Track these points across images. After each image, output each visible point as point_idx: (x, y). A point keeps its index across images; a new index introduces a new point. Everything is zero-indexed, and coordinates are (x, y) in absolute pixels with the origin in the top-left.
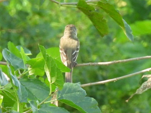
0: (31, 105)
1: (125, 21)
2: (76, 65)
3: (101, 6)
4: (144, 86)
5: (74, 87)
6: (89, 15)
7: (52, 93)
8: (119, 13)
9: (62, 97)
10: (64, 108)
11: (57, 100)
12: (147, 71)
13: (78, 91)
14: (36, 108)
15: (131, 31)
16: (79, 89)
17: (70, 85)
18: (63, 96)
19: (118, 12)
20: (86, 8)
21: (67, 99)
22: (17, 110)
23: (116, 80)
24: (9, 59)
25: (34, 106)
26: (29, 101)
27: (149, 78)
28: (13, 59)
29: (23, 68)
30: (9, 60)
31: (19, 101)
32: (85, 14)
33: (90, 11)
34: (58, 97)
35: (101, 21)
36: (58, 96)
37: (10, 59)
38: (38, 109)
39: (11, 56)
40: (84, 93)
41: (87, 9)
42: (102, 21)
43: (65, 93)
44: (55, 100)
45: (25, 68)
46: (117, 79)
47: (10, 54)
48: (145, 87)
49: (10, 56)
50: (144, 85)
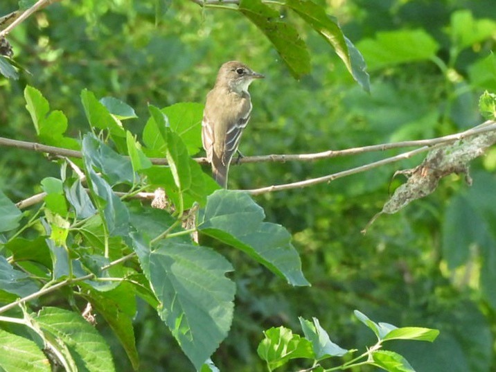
0: (135, 242)
1: (349, 41)
2: (240, 160)
3: (294, 8)
4: (400, 194)
5: (237, 200)
6: (266, 29)
7: (186, 212)
8: (337, 25)
9: (208, 223)
10: (212, 249)
11: (197, 230)
12: (405, 158)
13: (247, 209)
14: (146, 250)
15: (364, 64)
16: (249, 205)
17: (227, 195)
18: (211, 219)
19: (332, 20)
20: (261, 12)
21: (219, 229)
22: (104, 255)
23: (332, 179)
24: (98, 157)
25: (143, 244)
26: (130, 234)
27: (410, 176)
28: (106, 157)
29: (130, 181)
30: (98, 160)
31: (108, 233)
32: (259, 25)
33: (269, 19)
34: (199, 223)
35: (293, 43)
36: (200, 220)
37: (101, 157)
38: (152, 250)
39: (101, 150)
40: (260, 213)
41: (261, 15)
42: (296, 43)
43: (216, 213)
44: (191, 230)
45: (134, 182)
46: (334, 177)
47: (100, 146)
48: (401, 197)
49: (99, 151)
50: (401, 191)
